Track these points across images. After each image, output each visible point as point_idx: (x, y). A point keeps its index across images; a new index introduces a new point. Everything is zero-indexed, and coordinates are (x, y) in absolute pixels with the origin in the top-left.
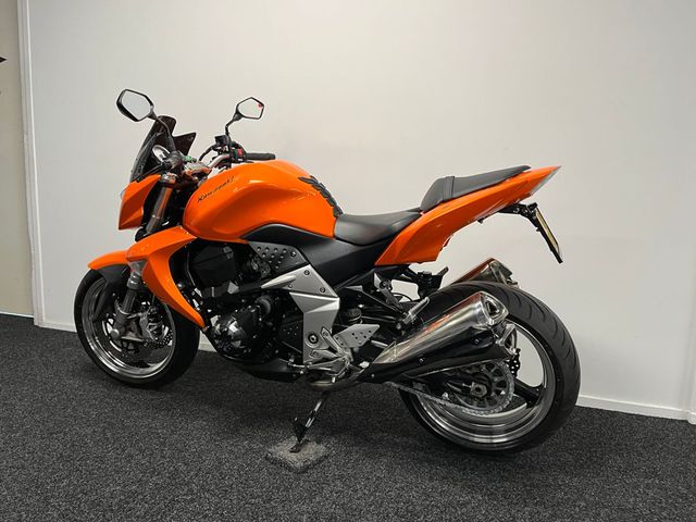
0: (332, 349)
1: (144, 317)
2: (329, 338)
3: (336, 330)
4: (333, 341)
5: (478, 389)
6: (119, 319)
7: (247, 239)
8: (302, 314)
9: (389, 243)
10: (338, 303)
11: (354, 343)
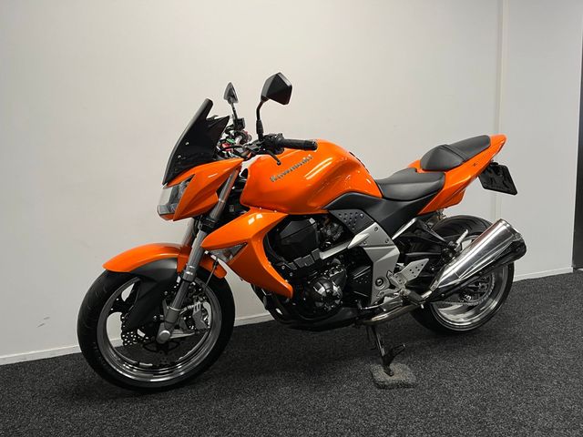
0: (392, 286)
2: (392, 277)
4: (394, 280)
5: (483, 287)
6: (170, 318)
7: (328, 209)
8: (371, 263)
9: (434, 196)
10: (397, 249)
11: (411, 277)
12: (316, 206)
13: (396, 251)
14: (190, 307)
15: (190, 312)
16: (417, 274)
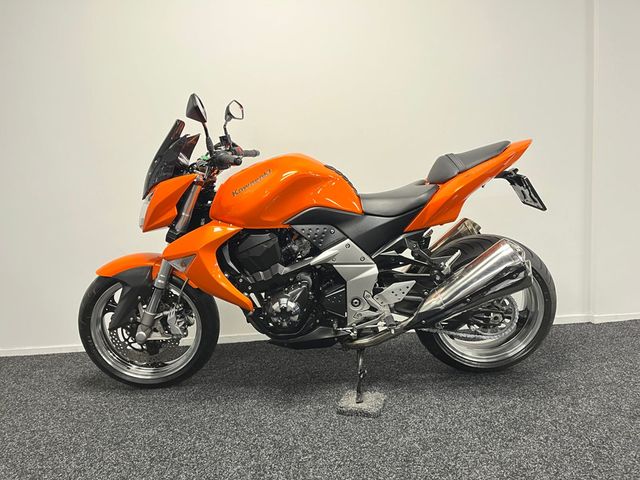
0: (373, 309)
1: (171, 314)
2: (371, 299)
3: (376, 291)
4: (375, 302)
5: (496, 318)
6: (146, 321)
7: (290, 224)
8: (345, 283)
9: (419, 212)
10: (376, 268)
11: (394, 300)
12: (276, 219)
13: (374, 270)
14: (166, 313)
15: (166, 317)
16: (402, 297)
